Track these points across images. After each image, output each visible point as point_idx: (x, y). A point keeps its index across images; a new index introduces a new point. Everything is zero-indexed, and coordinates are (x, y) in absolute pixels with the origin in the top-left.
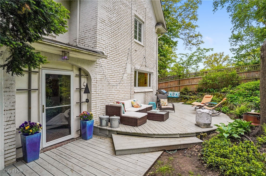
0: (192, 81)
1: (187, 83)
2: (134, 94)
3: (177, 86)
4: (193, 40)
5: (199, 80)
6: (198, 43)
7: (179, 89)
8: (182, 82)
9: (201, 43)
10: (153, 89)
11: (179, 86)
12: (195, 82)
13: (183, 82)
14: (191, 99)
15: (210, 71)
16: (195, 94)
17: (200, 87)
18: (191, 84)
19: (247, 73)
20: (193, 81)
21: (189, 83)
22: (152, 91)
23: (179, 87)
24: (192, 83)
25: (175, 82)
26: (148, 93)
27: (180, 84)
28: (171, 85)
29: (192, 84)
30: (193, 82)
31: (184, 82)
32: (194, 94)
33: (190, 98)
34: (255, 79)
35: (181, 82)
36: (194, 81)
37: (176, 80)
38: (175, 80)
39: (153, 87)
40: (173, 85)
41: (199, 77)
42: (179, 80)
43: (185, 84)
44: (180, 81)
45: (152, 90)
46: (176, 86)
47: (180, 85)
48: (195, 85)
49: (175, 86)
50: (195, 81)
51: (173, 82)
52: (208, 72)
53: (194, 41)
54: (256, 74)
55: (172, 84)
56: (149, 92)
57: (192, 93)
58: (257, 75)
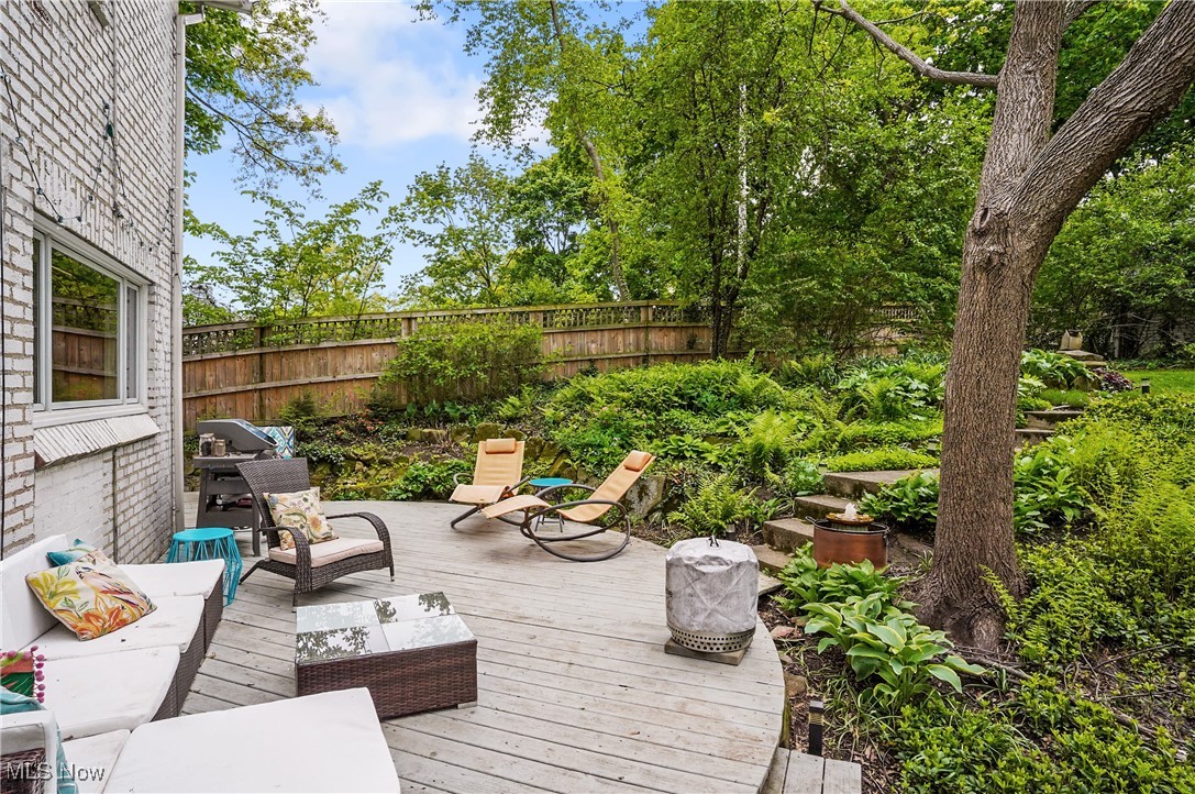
0: (334, 358)
1: (306, 372)
2: (30, 480)
3: (250, 387)
4: (286, 142)
5: (374, 355)
6: (317, 163)
7: (262, 406)
8: (276, 366)
9: (327, 167)
10: (154, 412)
11: (261, 390)
12: (354, 365)
13: (286, 369)
14: (359, 465)
15: (429, 314)
16: (366, 431)
17: (382, 392)
18: (330, 379)
19: (566, 336)
20: (340, 359)
21: (323, 370)
22: (153, 436)
23: (256, 395)
24: (335, 372)
25: (229, 364)
26: (130, 450)
27: (268, 376)
28: (203, 384)
29: (339, 377)
30: (340, 369)
31: (289, 368)
32: (362, 432)
33: (348, 458)
34: (590, 360)
35: (272, 367)
36: (349, 360)
37: (240, 353)
38: (230, 354)
39: (152, 403)
40: (217, 382)
41: (374, 341)
42: (261, 355)
43: (296, 375)
44: (268, 359)
45: (147, 426)
46: (240, 388)
47: (263, 381)
48: (356, 384)
49: (233, 389)
50: (355, 359)
51: (219, 365)
52: (419, 320)
53: (293, 151)
54: (593, 342)
55: (210, 379)
56: (137, 441)
57: (347, 428)
58: (593, 346)
